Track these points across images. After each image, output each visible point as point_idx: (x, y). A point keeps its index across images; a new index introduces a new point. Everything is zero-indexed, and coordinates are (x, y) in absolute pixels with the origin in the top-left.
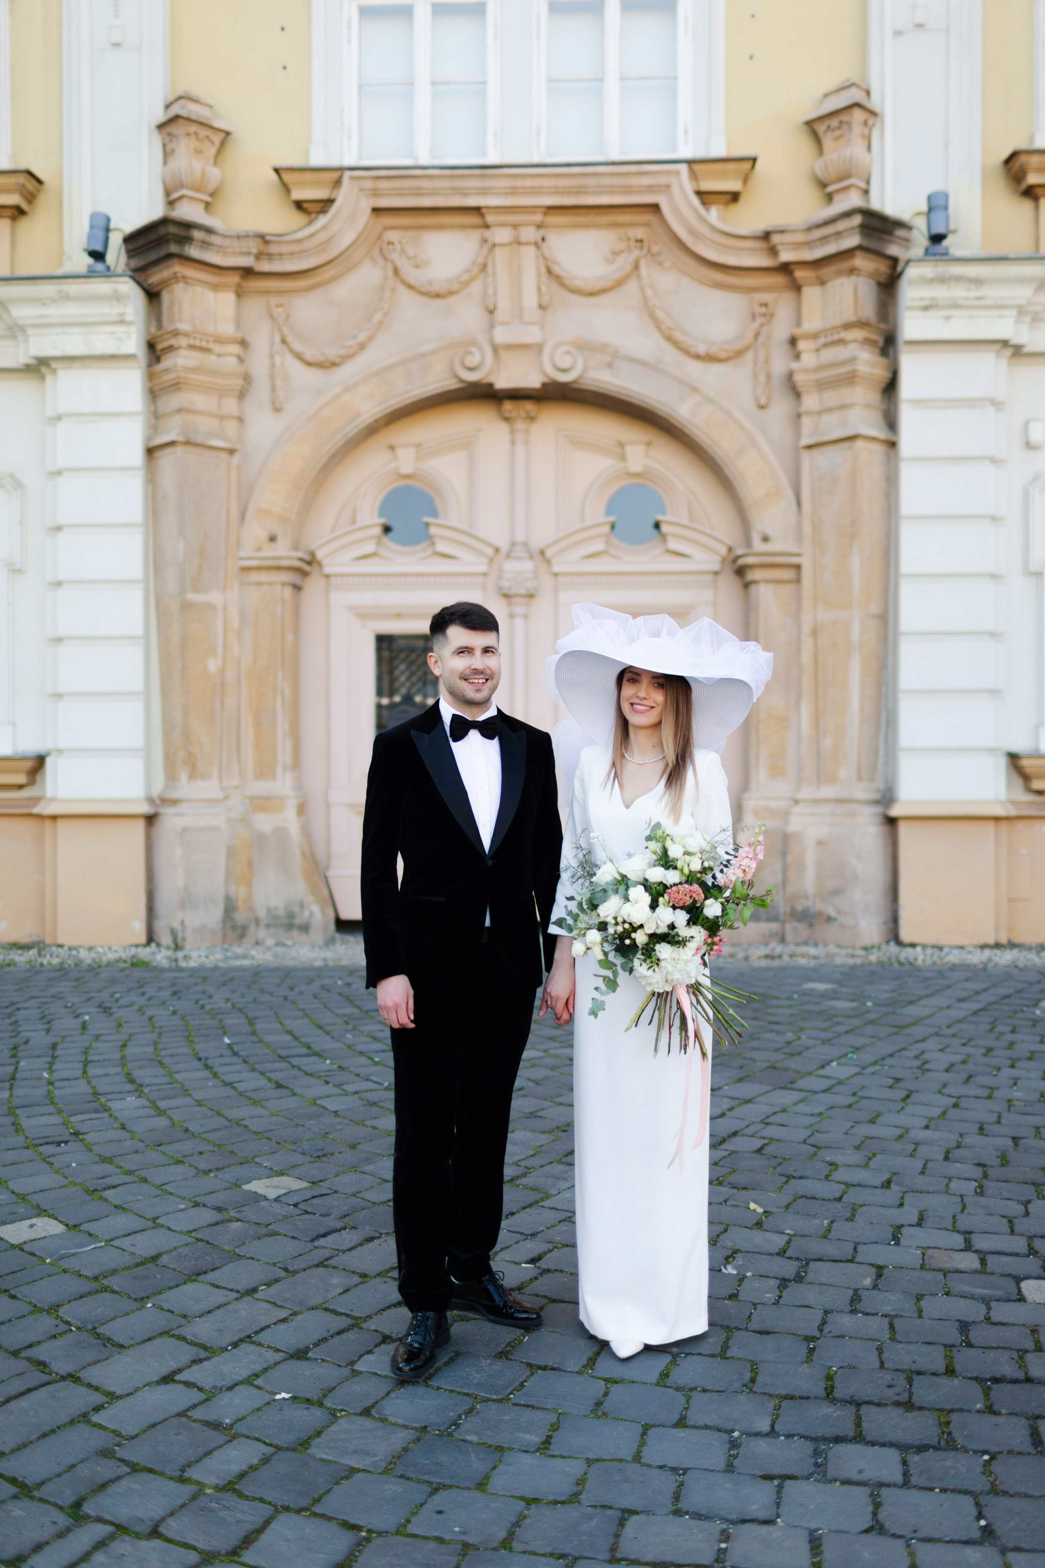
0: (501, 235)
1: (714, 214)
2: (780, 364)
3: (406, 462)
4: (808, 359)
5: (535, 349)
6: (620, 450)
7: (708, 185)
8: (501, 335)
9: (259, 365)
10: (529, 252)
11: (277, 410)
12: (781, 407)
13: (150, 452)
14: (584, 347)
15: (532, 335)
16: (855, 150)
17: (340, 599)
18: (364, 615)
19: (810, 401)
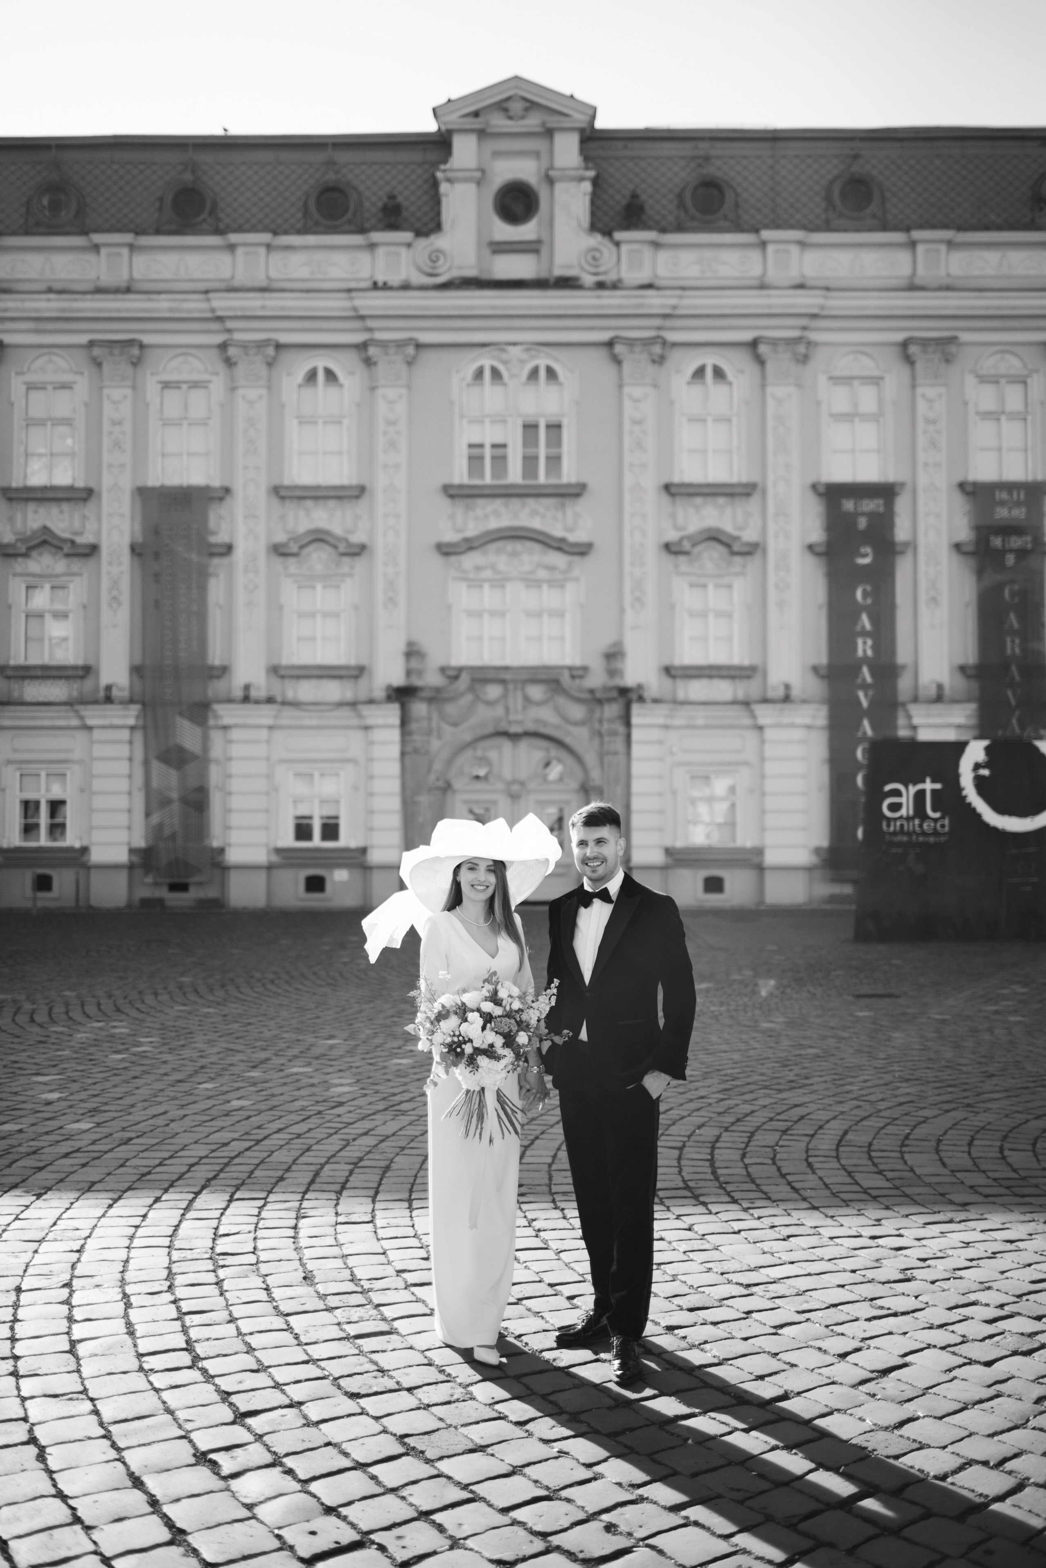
0: (511, 687)
1: (577, 681)
2: (597, 726)
3: (479, 753)
4: (606, 726)
5: (520, 722)
6: (547, 750)
7: (575, 673)
8: (512, 717)
9: (434, 724)
10: (519, 695)
11: (439, 737)
12: (596, 741)
13: (403, 754)
14: (537, 721)
15: (519, 717)
16: (618, 665)
17: (459, 797)
18: (465, 802)
19: (606, 739)
